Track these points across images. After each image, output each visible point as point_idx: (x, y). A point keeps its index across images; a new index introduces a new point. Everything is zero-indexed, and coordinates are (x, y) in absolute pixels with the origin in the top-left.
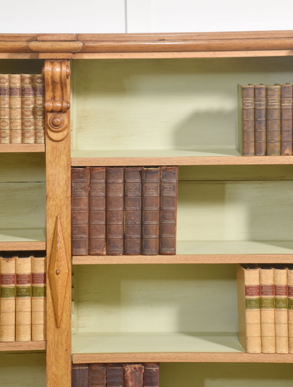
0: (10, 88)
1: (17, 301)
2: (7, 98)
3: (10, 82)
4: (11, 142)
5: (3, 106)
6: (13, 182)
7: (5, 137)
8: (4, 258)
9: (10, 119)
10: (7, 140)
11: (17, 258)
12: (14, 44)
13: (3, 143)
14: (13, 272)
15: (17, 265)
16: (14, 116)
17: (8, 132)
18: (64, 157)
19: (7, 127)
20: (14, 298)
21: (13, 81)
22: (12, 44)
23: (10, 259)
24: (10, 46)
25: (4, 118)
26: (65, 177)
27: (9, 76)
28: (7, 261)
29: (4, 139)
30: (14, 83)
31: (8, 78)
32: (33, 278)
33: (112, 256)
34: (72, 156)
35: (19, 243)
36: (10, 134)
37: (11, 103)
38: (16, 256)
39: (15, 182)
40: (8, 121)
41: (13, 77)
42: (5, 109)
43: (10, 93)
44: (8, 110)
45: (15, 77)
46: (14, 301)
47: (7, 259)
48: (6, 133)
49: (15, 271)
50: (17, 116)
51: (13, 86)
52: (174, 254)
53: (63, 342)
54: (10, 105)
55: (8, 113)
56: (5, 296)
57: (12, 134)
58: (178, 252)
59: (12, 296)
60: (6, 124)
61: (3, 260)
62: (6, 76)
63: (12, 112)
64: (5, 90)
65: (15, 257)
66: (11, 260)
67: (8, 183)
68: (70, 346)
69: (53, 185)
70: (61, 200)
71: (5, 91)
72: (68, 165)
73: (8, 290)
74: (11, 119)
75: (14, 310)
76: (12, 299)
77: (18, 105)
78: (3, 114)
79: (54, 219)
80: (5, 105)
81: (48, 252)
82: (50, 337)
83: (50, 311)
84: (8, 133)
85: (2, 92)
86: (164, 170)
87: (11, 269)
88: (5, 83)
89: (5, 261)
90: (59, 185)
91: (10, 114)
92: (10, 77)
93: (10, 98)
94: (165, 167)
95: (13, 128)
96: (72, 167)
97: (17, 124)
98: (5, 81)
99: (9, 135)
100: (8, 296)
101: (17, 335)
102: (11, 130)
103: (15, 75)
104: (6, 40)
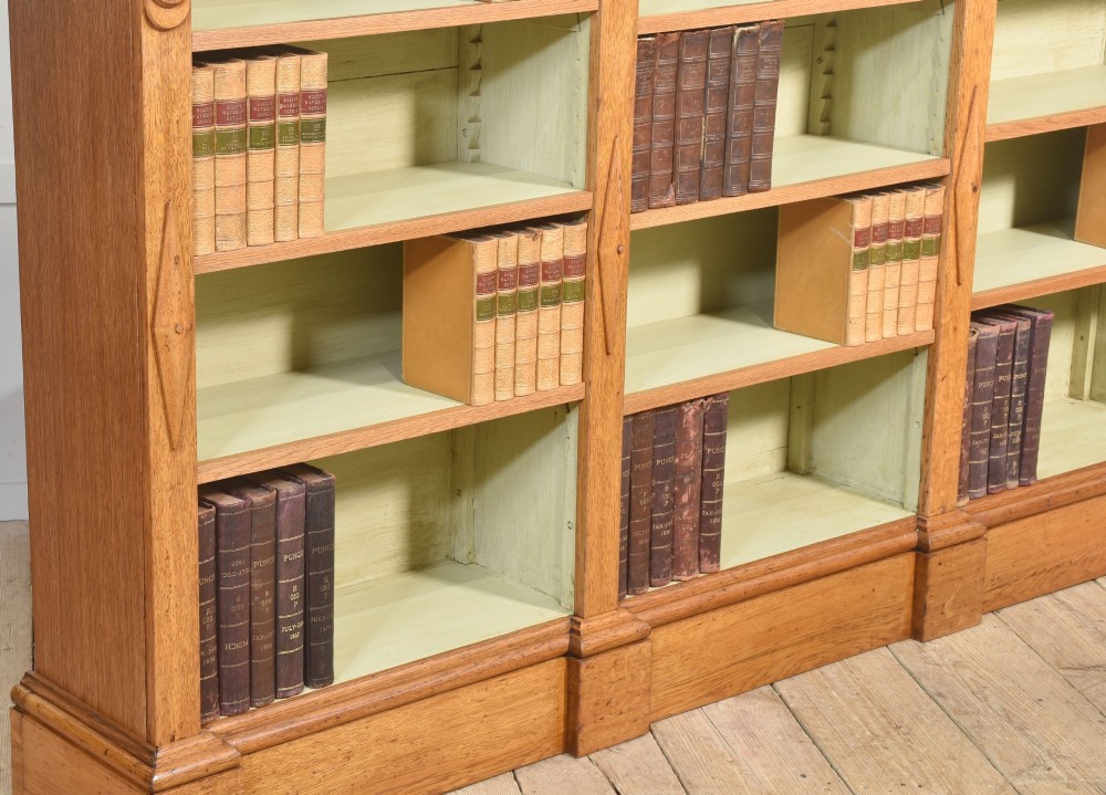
1: (540, 316)
15: (545, 245)
18: (629, 19)
26: (629, 58)
28: (533, 239)
32: (565, 265)
33: (686, 206)
34: (641, 14)
46: (535, 317)
52: (768, 189)
53: (614, 380)
56: (528, 308)
58: (774, 184)
61: (527, 237)
68: (622, 386)
69: (611, 76)
70: (620, 106)
72: (634, 33)
73: (532, 296)
76: (536, 313)
79: (610, 145)
81: (598, 212)
82: (596, 374)
83: (597, 327)
86: (766, 29)
87: (536, 253)
89: (530, 239)
90: (619, 75)
94: (768, 23)
96: (640, 36)
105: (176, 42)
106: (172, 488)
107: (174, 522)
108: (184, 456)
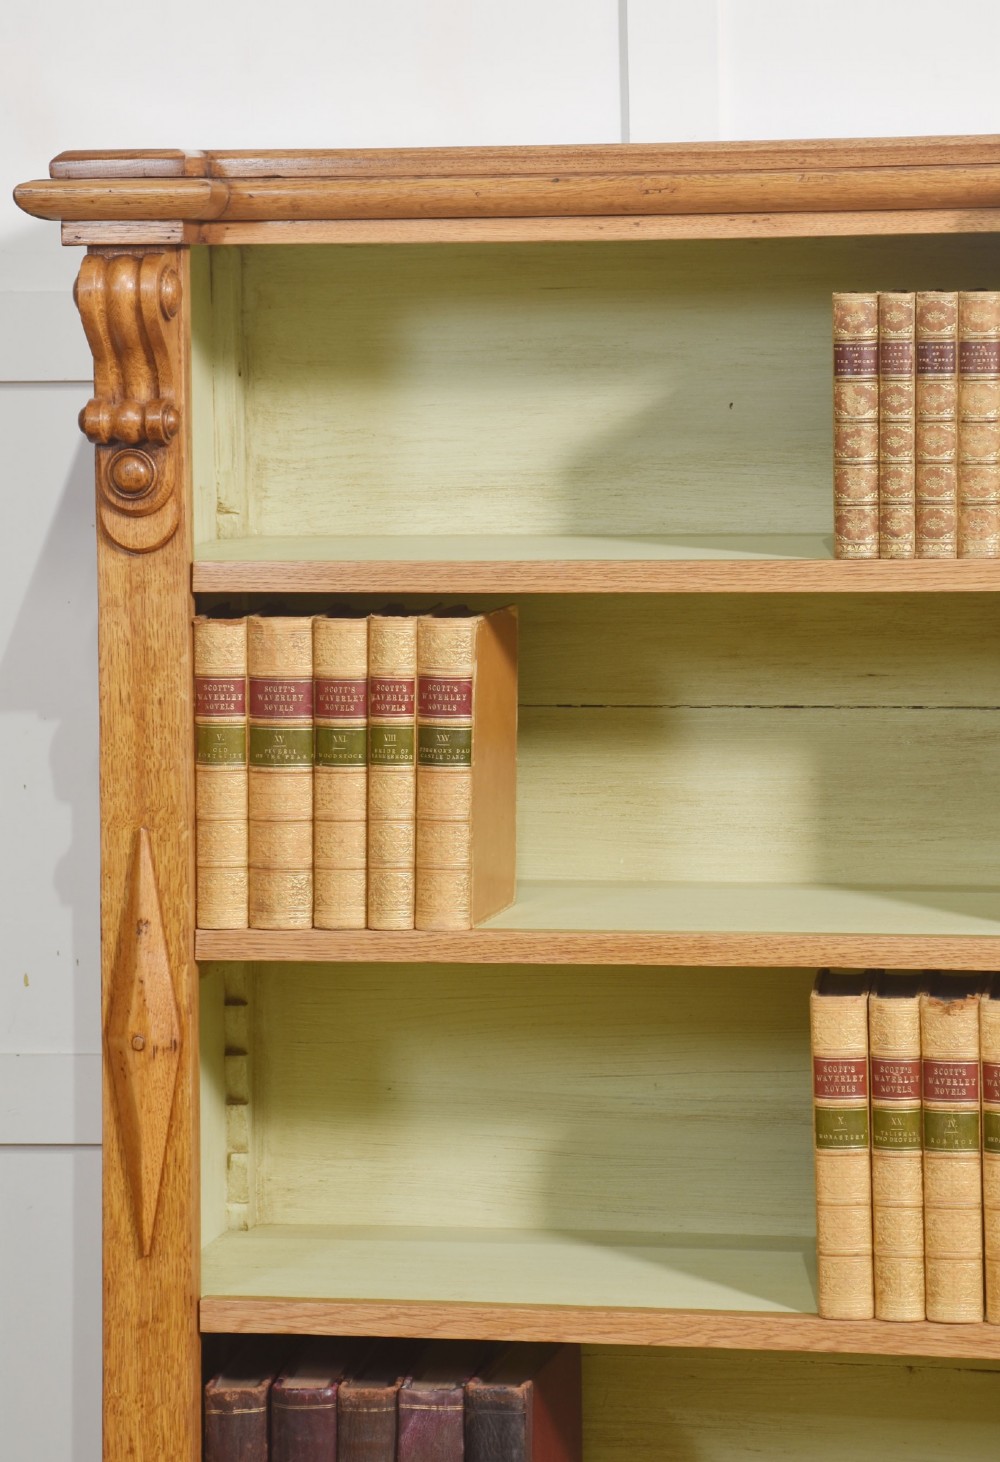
0: (964, 346)
1: (986, 1168)
2: (948, 383)
3: (962, 321)
4: (959, 554)
5: (934, 416)
6: (974, 708)
7: (939, 534)
8: (934, 999)
9: (961, 464)
10: (946, 546)
11: (985, 999)
12: (983, 173)
13: (931, 554)
14: (969, 1053)
15: (985, 1028)
16: (974, 454)
17: (950, 512)
19: (949, 496)
20: (976, 1154)
21: (975, 317)
22: (973, 176)
23: (958, 1001)
24: (966, 184)
25: (934, 458)
27: (959, 297)
28: (947, 1011)
29: (934, 541)
30: (977, 327)
31: (954, 305)
35: (990, 941)
36: (959, 520)
37: (964, 402)
38: (982, 992)
39: (980, 708)
40: (951, 471)
41: (975, 302)
42: (942, 426)
43: (961, 364)
44: (951, 428)
45: (983, 302)
46: (974, 1167)
47: (945, 1003)
48: (941, 518)
49: (976, 1050)
50: (987, 452)
51: (972, 335)
54: (958, 412)
55: (952, 440)
56: (941, 1146)
57: (965, 522)
59: (967, 1146)
60: (943, 483)
61: (931, 1004)
62: (949, 299)
63: (968, 436)
64: (942, 354)
65: (977, 995)
66: (962, 1008)
67: (954, 710)
71: (941, 356)
73: (953, 1122)
74: (963, 463)
75: (979, 1201)
76: (968, 1159)
77: (989, 410)
78: (934, 446)
80: (940, 409)
84: (950, 518)
85: (932, 360)
87: (962, 1040)
88: (941, 326)
89: (937, 1010)
91: (961, 445)
92: (961, 301)
93: (961, 380)
95: (970, 498)
97: (987, 484)
98: (943, 317)
99: (955, 523)
100: (950, 1146)
101: (993, 1298)
102: (962, 505)
103: (981, 294)
104: (951, 161)
105: (156, 572)
106: (143, 1325)
107: (143, 1388)
108: (166, 1270)
